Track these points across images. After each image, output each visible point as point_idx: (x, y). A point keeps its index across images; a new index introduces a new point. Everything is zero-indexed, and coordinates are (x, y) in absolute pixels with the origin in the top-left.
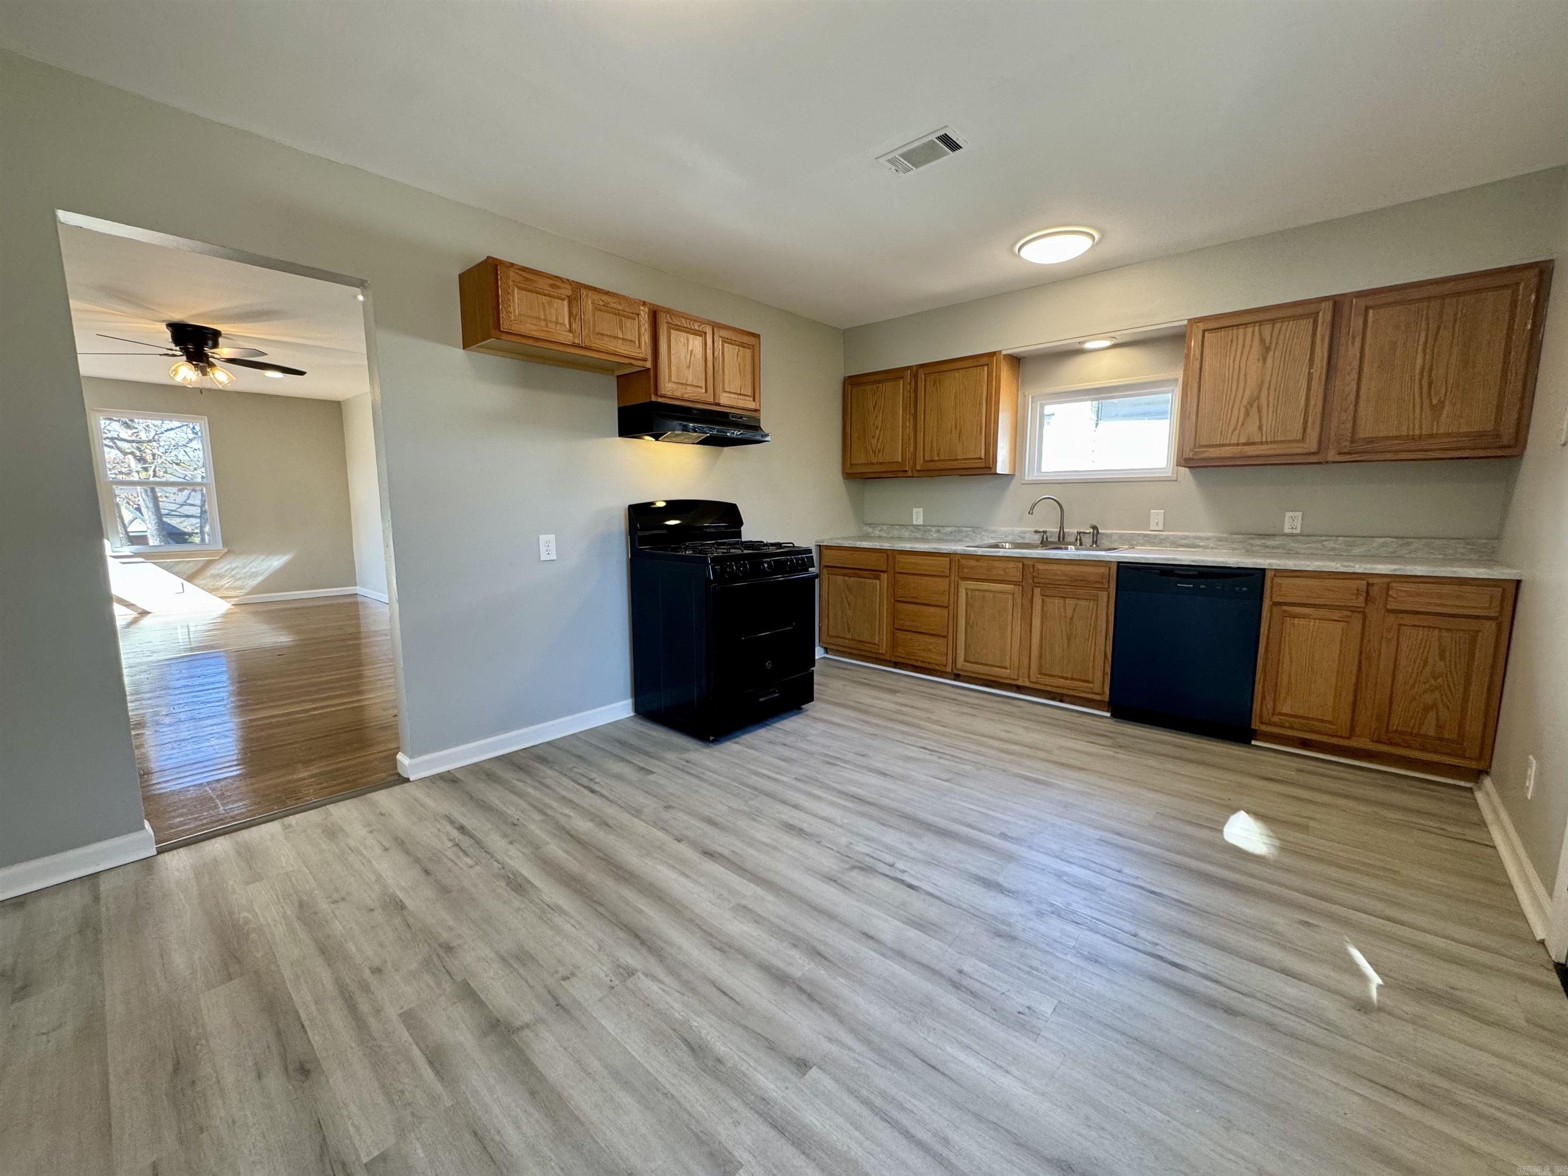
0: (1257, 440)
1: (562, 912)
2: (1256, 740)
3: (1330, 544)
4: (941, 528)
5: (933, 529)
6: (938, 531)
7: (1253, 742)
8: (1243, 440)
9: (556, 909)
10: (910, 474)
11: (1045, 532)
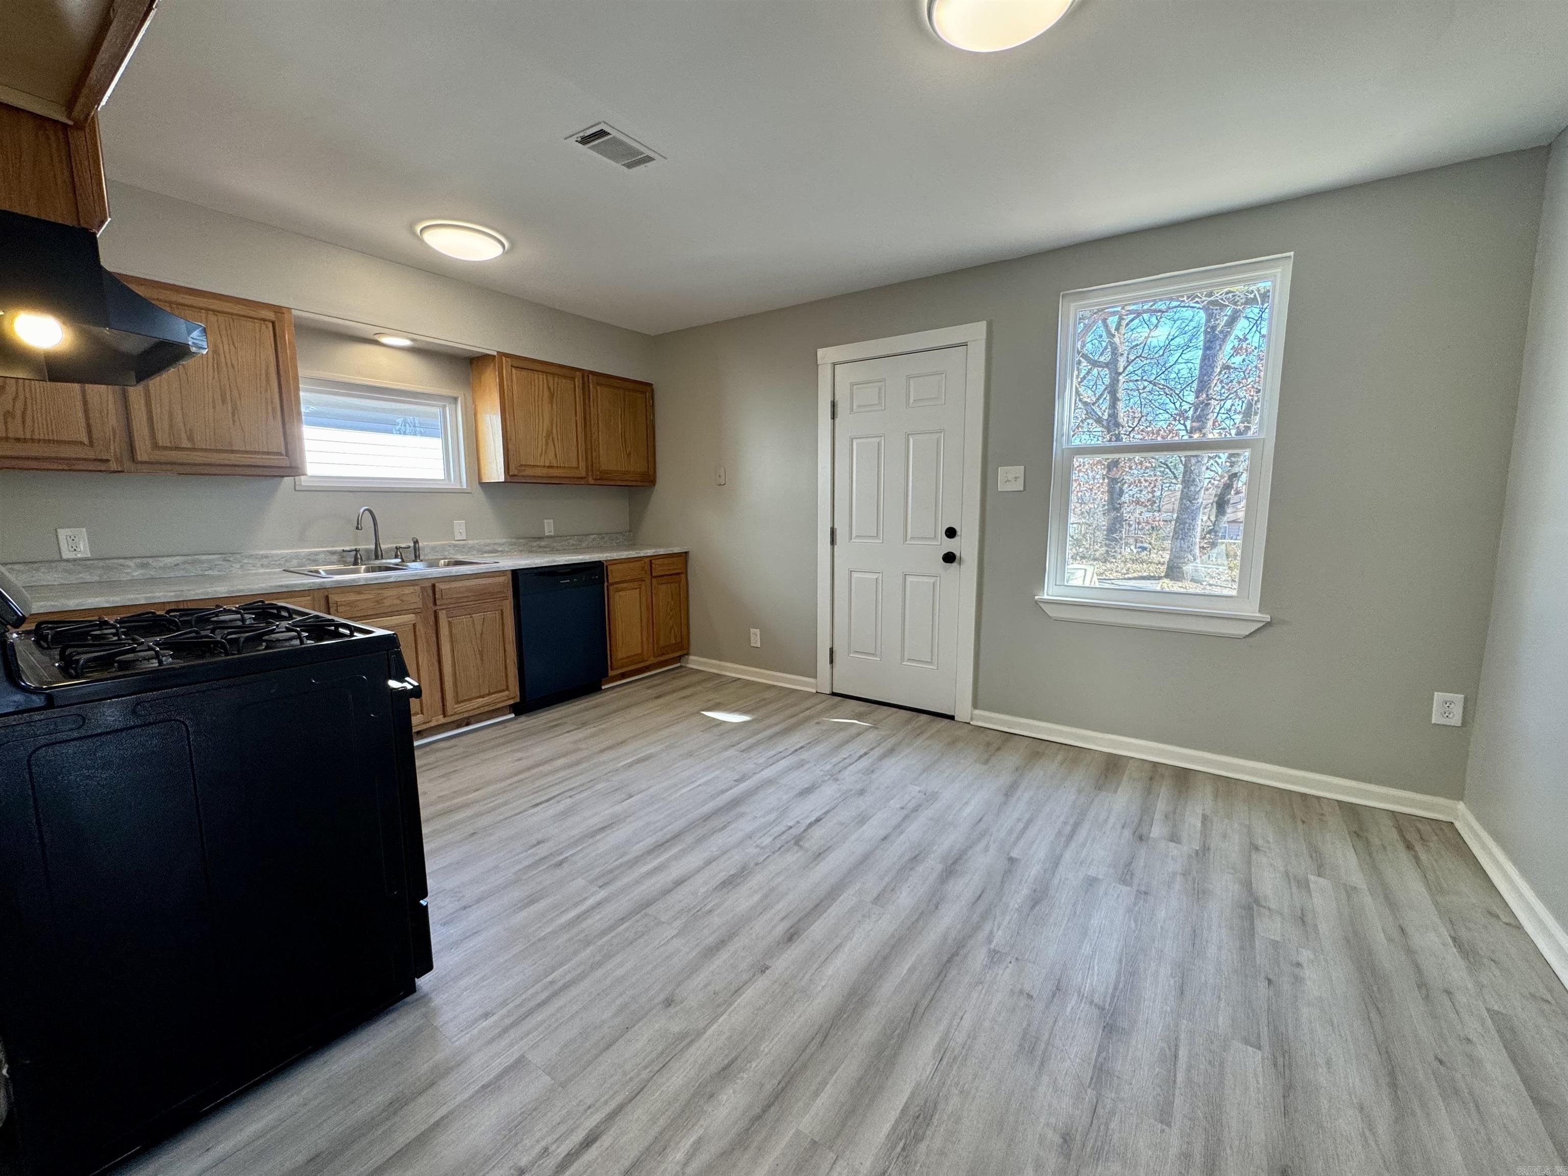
0: (555, 465)
1: (945, 1038)
2: (604, 685)
3: (571, 542)
4: (150, 560)
5: (131, 563)
6: (144, 566)
7: (603, 688)
8: (547, 464)
9: (942, 1050)
10: (114, 466)
11: (356, 551)
